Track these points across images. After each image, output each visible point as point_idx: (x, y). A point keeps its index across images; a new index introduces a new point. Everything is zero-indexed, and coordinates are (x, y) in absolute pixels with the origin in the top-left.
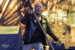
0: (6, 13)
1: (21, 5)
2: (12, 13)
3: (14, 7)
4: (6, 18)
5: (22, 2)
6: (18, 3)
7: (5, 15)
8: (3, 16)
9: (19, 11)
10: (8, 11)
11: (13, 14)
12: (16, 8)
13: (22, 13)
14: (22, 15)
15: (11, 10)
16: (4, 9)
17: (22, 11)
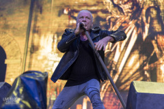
0: (124, 74)
1: (144, 61)
2: (131, 73)
3: (134, 64)
4: (123, 81)
5: (145, 58)
6: (139, 58)
7: (122, 76)
8: (119, 78)
9: (141, 69)
10: (127, 71)
11: (133, 74)
12: (138, 66)
13: (146, 73)
14: (146, 75)
15: (131, 69)
16: (120, 69)
17: (146, 70)
